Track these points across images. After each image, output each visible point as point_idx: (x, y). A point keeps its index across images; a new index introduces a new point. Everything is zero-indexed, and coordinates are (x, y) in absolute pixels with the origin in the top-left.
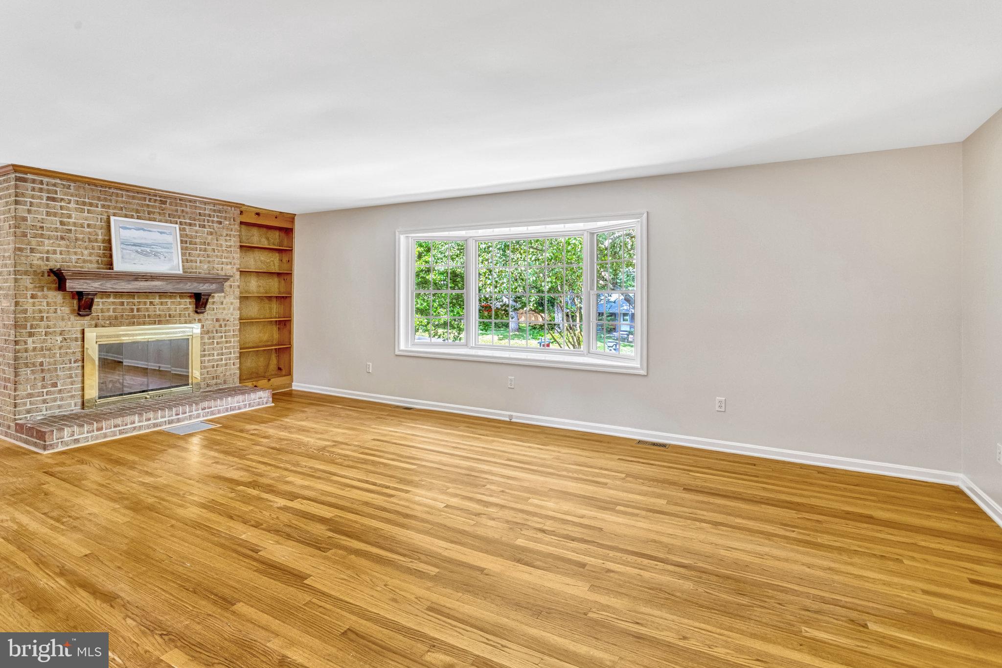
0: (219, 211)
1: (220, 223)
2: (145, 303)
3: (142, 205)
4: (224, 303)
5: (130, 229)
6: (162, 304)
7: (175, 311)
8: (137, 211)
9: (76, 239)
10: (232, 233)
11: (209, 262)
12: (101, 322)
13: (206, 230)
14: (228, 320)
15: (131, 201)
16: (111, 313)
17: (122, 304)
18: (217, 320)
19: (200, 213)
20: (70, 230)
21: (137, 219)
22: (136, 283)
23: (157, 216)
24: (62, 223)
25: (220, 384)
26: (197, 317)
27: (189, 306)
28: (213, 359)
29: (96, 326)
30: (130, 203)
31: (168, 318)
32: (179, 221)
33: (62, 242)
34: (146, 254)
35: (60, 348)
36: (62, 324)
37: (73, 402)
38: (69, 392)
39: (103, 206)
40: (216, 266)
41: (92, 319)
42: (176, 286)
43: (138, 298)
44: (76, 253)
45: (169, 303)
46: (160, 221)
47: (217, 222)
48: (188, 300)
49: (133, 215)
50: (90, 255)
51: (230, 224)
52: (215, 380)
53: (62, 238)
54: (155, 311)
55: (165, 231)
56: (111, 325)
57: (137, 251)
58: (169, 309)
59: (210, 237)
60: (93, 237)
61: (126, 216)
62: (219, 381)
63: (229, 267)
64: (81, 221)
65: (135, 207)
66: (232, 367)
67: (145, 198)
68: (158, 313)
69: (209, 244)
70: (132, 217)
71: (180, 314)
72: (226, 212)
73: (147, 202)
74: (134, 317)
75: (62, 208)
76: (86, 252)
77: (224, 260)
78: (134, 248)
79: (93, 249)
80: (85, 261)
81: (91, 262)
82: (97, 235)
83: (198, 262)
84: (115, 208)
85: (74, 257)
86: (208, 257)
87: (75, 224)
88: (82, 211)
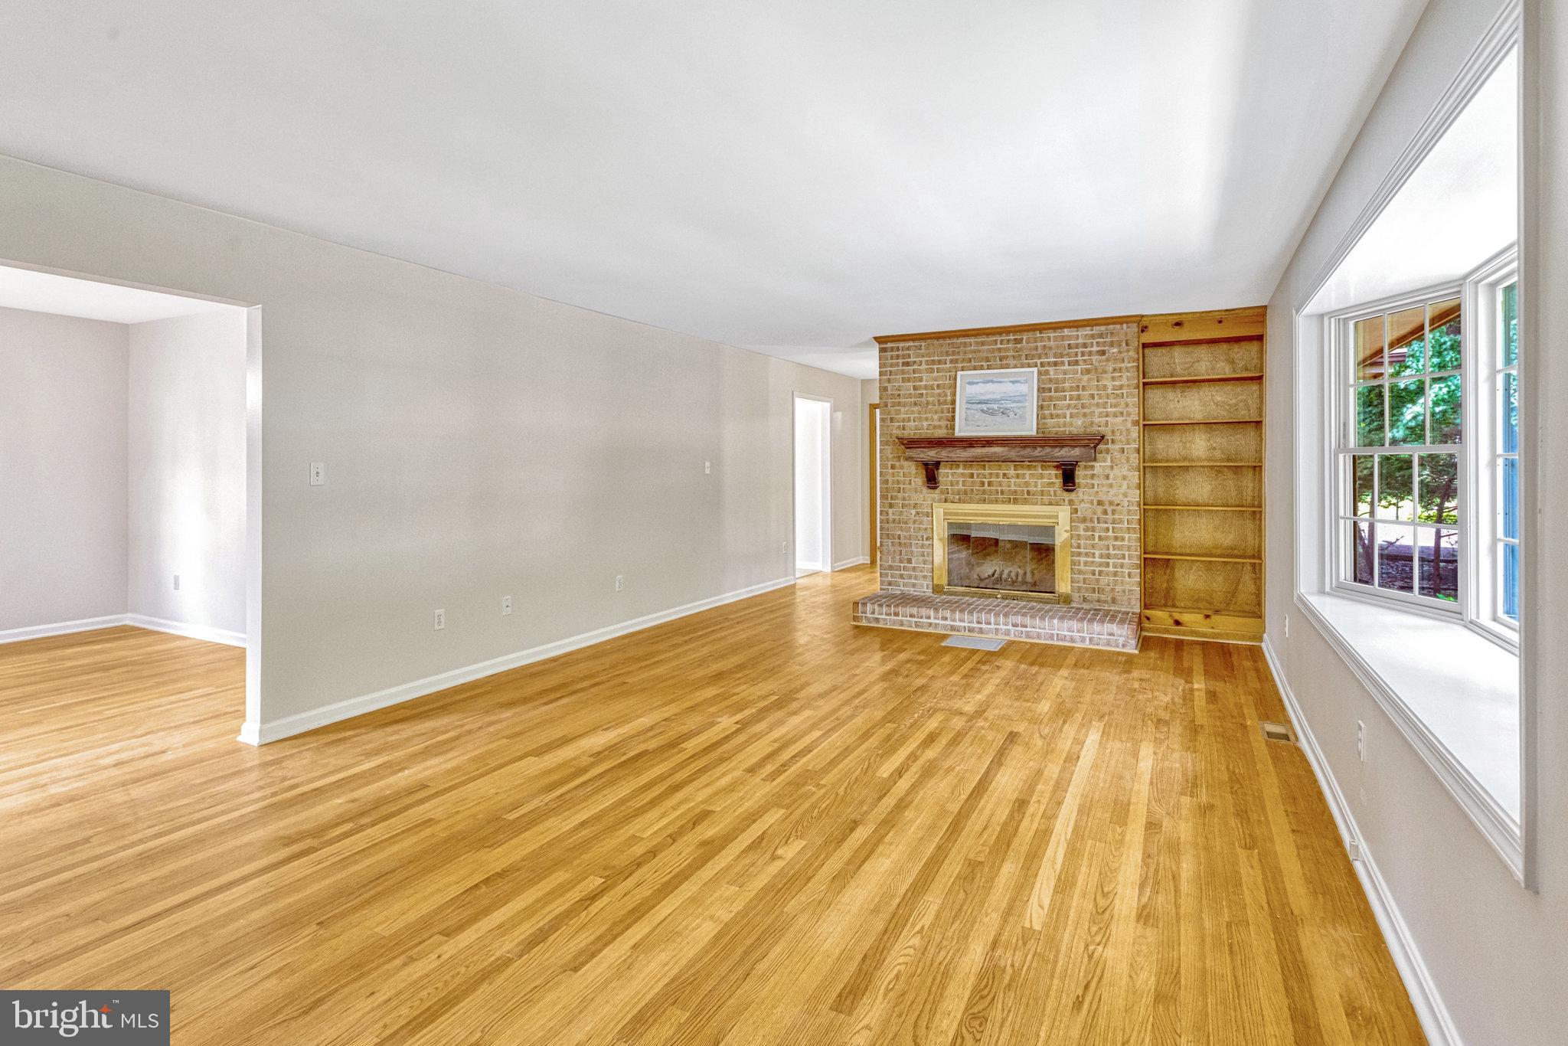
0: (1101, 336)
1: (1103, 353)
2: (997, 476)
3: (993, 351)
4: (1111, 476)
5: (977, 383)
6: (1018, 476)
7: (1036, 487)
8: (987, 360)
9: (927, 404)
10: (1123, 365)
11: (1085, 415)
12: (950, 496)
13: (1079, 367)
14: (1118, 505)
15: (980, 348)
16: (960, 486)
17: (972, 476)
18: (1100, 503)
19: (1069, 345)
20: (922, 394)
21: (988, 369)
22: (973, 450)
23: (1012, 362)
24: (915, 388)
25: (1105, 602)
26: (1067, 496)
27: (1054, 480)
28: (1093, 562)
29: (946, 501)
30: (979, 351)
31: (1026, 496)
32: (1039, 362)
33: (916, 409)
34: (992, 413)
35: (914, 522)
36: (915, 496)
37: (925, 583)
38: (921, 571)
39: (951, 361)
40: (1097, 420)
41: (942, 492)
42: (1022, 453)
43: (990, 469)
44: (927, 419)
45: (1027, 476)
46: (1015, 367)
47: (1098, 352)
48: (1054, 472)
49: (982, 366)
50: (940, 419)
51: (1120, 352)
52: (1097, 595)
53: (915, 404)
54: (1009, 486)
55: (1019, 379)
56: (960, 501)
57: (983, 411)
58: (1027, 484)
59: (1086, 377)
60: (942, 399)
61: (975, 368)
62: (1103, 597)
63: (1120, 419)
64: (931, 383)
65: (985, 355)
66: (1127, 579)
67: (996, 341)
68: (1013, 488)
69: (1084, 389)
70: (982, 368)
71: (1042, 491)
72: (1112, 334)
73: (999, 346)
74: (984, 492)
75: (914, 372)
76: (936, 417)
77: (1110, 410)
78: (980, 406)
79: (942, 412)
80: (935, 427)
81: (940, 427)
82: (946, 395)
83: (1068, 416)
84: (963, 360)
85: (925, 424)
86: (1083, 408)
87: (926, 387)
88: (932, 371)
